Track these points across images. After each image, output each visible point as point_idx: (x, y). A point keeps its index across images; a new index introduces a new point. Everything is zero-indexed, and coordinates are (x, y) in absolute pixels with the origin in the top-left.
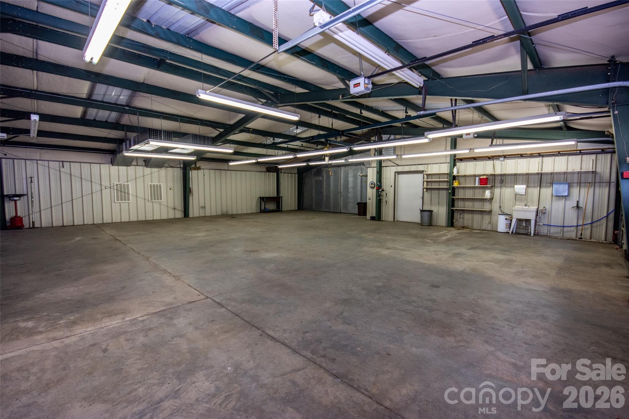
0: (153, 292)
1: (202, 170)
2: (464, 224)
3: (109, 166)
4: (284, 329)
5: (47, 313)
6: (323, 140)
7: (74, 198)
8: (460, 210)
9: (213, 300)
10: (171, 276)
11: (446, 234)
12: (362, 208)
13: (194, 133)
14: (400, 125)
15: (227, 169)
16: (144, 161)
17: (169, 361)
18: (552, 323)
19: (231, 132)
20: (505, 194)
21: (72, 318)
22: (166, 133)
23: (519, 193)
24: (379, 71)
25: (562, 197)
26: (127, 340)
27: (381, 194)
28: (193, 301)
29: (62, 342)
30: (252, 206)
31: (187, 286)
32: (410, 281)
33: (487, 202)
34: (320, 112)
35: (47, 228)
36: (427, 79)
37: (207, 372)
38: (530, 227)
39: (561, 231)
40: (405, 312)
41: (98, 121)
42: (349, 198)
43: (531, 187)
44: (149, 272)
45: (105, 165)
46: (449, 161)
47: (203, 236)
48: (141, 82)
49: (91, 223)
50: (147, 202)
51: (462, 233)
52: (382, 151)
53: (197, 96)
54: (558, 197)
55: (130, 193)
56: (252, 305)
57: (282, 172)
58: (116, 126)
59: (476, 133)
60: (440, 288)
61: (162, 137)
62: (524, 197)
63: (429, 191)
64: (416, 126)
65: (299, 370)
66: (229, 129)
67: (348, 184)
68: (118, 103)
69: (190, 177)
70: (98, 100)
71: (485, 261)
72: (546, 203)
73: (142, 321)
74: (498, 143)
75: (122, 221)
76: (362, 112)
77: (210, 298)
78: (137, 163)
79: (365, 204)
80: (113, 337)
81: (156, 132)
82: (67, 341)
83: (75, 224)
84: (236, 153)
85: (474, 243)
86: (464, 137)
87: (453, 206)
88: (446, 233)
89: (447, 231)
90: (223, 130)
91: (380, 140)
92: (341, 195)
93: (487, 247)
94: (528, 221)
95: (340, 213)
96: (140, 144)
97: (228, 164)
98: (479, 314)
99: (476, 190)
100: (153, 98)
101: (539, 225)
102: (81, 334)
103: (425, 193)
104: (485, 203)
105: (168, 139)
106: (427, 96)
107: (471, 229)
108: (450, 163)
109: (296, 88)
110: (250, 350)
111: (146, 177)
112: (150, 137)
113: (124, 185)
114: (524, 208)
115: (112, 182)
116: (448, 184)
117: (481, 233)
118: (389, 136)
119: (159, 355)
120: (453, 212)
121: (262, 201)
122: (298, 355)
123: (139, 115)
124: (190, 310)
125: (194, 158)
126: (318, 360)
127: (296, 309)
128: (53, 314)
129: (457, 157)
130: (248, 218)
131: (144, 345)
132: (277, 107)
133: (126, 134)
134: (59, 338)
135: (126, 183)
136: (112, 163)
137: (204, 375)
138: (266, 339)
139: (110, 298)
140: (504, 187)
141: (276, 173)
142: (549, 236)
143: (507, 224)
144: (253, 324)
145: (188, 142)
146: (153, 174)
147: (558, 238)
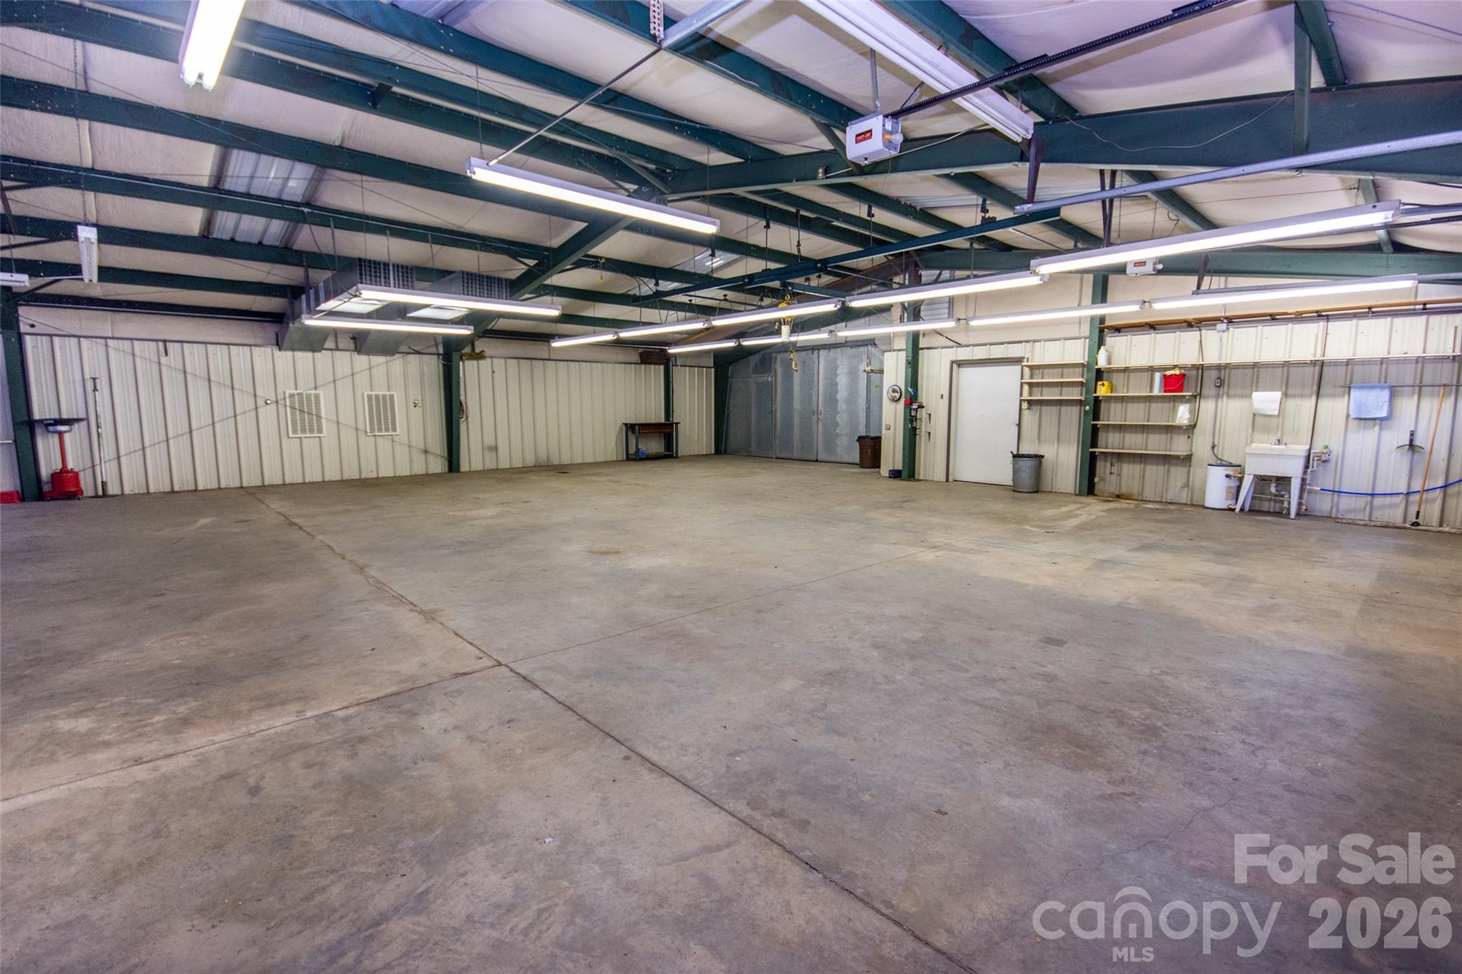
0: (373, 649)
1: (489, 360)
2: (1120, 487)
3: (272, 351)
4: (682, 745)
5: (123, 698)
6: (776, 284)
7: (194, 427)
8: (1112, 454)
9: (512, 670)
10: (416, 611)
11: (1076, 512)
12: (870, 450)
13: (465, 269)
14: (967, 245)
15: (547, 357)
16: (353, 338)
17: (404, 819)
18: (1356, 739)
19: (554, 266)
20: (1226, 416)
21: (182, 709)
22: (400, 270)
23: (1263, 413)
24: (920, 97)
25: (1372, 422)
26: (308, 766)
27: (915, 417)
28: (464, 671)
29: (155, 769)
30: (608, 444)
31: (453, 635)
32: (990, 629)
33: (1179, 434)
34: (769, 215)
35: (136, 497)
36: (1043, 120)
37: (495, 849)
38: (1287, 496)
39: (1366, 505)
40: (981, 706)
41: (241, 243)
42: (838, 424)
43: (1294, 396)
44: (365, 600)
45: (262, 349)
46: (1087, 334)
47: (492, 517)
48: (337, 144)
49: (235, 486)
50: (361, 435)
51: (1116, 509)
52: (919, 311)
53: (469, 174)
54: (1362, 422)
55: (323, 415)
56: (604, 684)
57: (678, 363)
58: (283, 253)
59: (1161, 260)
60: (1065, 647)
61: (389, 279)
62: (1275, 420)
63: (1035, 408)
64: (1006, 248)
65: (718, 848)
66: (549, 259)
67: (837, 391)
68: (285, 197)
69: (461, 375)
70: (237, 190)
71: (1175, 580)
72: (1331, 437)
73: (345, 720)
74: (1214, 286)
75: (307, 481)
76: (873, 212)
77: (506, 665)
78: (337, 342)
79: (877, 440)
80: (273, 758)
81: (375, 268)
82: (167, 766)
83: (201, 487)
84: (566, 318)
85: (1146, 534)
86: (1130, 270)
87: (1094, 444)
88: (1078, 509)
89: (1080, 506)
90: (536, 261)
91: (917, 282)
92: (818, 419)
93: (1180, 544)
94: (1283, 481)
95: (817, 461)
96: (339, 297)
97: (549, 345)
98: (1168, 712)
99: (1154, 406)
100: (365, 185)
101: (1310, 492)
102: (201, 750)
103: (1026, 413)
104: (1175, 436)
105: (403, 285)
106: (1042, 165)
107: (1137, 500)
108: (1089, 338)
109: (709, 153)
110: (600, 794)
111: (357, 377)
112: (361, 278)
113: (308, 396)
114: (1274, 449)
115: (280, 390)
116: (1084, 389)
117: (1163, 511)
118: (938, 272)
119: (382, 805)
120: (1093, 458)
121: (630, 433)
122: (716, 809)
123: (335, 227)
124: (460, 692)
125: (468, 329)
126: (767, 824)
127: (711, 694)
128: (139, 701)
129: (1108, 323)
130: (598, 474)
131: (348, 778)
132: (665, 202)
133: (307, 272)
134: (149, 758)
135: (313, 392)
136: (278, 345)
137: (488, 857)
138: (639, 769)
139: (271, 664)
140: (1225, 397)
141: (662, 367)
142: (1336, 518)
143: (1229, 488)
144: (607, 730)
145: (453, 290)
146: (374, 370)
147: (1359, 522)
